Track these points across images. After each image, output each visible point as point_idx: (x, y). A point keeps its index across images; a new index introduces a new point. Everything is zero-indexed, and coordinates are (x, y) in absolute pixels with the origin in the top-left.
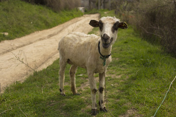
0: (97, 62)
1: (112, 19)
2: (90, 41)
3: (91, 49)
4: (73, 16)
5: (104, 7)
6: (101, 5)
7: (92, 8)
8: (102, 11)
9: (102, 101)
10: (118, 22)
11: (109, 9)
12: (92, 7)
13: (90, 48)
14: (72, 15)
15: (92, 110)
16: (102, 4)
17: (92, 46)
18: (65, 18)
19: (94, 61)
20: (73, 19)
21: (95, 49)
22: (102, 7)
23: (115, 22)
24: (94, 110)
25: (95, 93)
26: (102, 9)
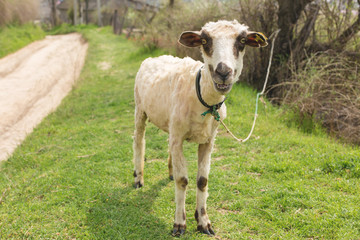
0: (191, 116)
1: (232, 27)
2: (179, 71)
3: (180, 88)
4: (30, 38)
5: (87, 20)
6: (80, 16)
7: (61, 23)
8: (82, 28)
9: (203, 209)
10: (244, 33)
11: (97, 25)
12: (58, 20)
13: (177, 85)
14: (27, 35)
15: (175, 225)
16: (83, 15)
17: (182, 81)
18: (16, 41)
19: (186, 114)
20: (29, 43)
21: (190, 89)
22: (82, 19)
23: (239, 32)
24: (180, 226)
25: (184, 186)
26: (83, 24)
